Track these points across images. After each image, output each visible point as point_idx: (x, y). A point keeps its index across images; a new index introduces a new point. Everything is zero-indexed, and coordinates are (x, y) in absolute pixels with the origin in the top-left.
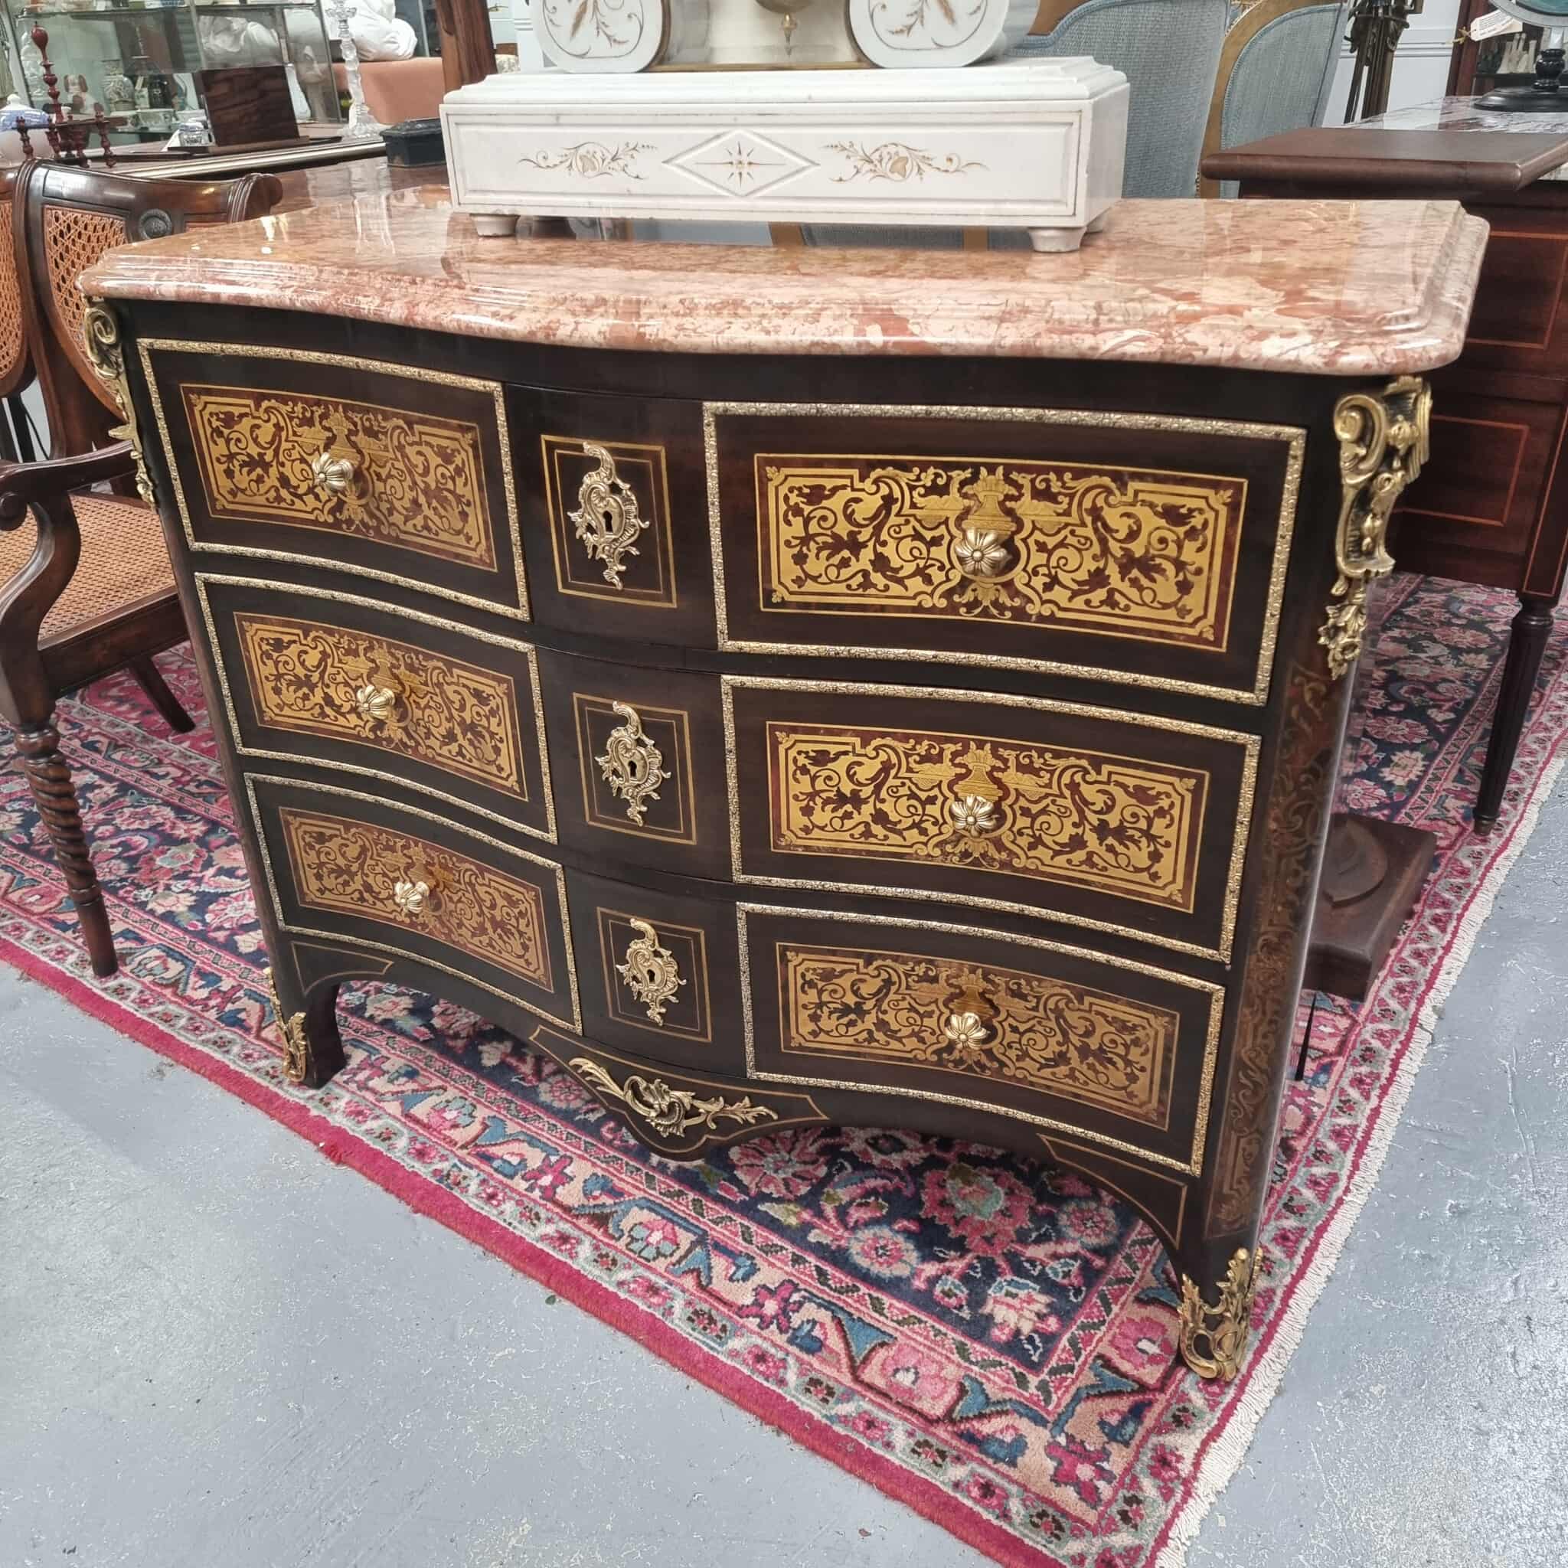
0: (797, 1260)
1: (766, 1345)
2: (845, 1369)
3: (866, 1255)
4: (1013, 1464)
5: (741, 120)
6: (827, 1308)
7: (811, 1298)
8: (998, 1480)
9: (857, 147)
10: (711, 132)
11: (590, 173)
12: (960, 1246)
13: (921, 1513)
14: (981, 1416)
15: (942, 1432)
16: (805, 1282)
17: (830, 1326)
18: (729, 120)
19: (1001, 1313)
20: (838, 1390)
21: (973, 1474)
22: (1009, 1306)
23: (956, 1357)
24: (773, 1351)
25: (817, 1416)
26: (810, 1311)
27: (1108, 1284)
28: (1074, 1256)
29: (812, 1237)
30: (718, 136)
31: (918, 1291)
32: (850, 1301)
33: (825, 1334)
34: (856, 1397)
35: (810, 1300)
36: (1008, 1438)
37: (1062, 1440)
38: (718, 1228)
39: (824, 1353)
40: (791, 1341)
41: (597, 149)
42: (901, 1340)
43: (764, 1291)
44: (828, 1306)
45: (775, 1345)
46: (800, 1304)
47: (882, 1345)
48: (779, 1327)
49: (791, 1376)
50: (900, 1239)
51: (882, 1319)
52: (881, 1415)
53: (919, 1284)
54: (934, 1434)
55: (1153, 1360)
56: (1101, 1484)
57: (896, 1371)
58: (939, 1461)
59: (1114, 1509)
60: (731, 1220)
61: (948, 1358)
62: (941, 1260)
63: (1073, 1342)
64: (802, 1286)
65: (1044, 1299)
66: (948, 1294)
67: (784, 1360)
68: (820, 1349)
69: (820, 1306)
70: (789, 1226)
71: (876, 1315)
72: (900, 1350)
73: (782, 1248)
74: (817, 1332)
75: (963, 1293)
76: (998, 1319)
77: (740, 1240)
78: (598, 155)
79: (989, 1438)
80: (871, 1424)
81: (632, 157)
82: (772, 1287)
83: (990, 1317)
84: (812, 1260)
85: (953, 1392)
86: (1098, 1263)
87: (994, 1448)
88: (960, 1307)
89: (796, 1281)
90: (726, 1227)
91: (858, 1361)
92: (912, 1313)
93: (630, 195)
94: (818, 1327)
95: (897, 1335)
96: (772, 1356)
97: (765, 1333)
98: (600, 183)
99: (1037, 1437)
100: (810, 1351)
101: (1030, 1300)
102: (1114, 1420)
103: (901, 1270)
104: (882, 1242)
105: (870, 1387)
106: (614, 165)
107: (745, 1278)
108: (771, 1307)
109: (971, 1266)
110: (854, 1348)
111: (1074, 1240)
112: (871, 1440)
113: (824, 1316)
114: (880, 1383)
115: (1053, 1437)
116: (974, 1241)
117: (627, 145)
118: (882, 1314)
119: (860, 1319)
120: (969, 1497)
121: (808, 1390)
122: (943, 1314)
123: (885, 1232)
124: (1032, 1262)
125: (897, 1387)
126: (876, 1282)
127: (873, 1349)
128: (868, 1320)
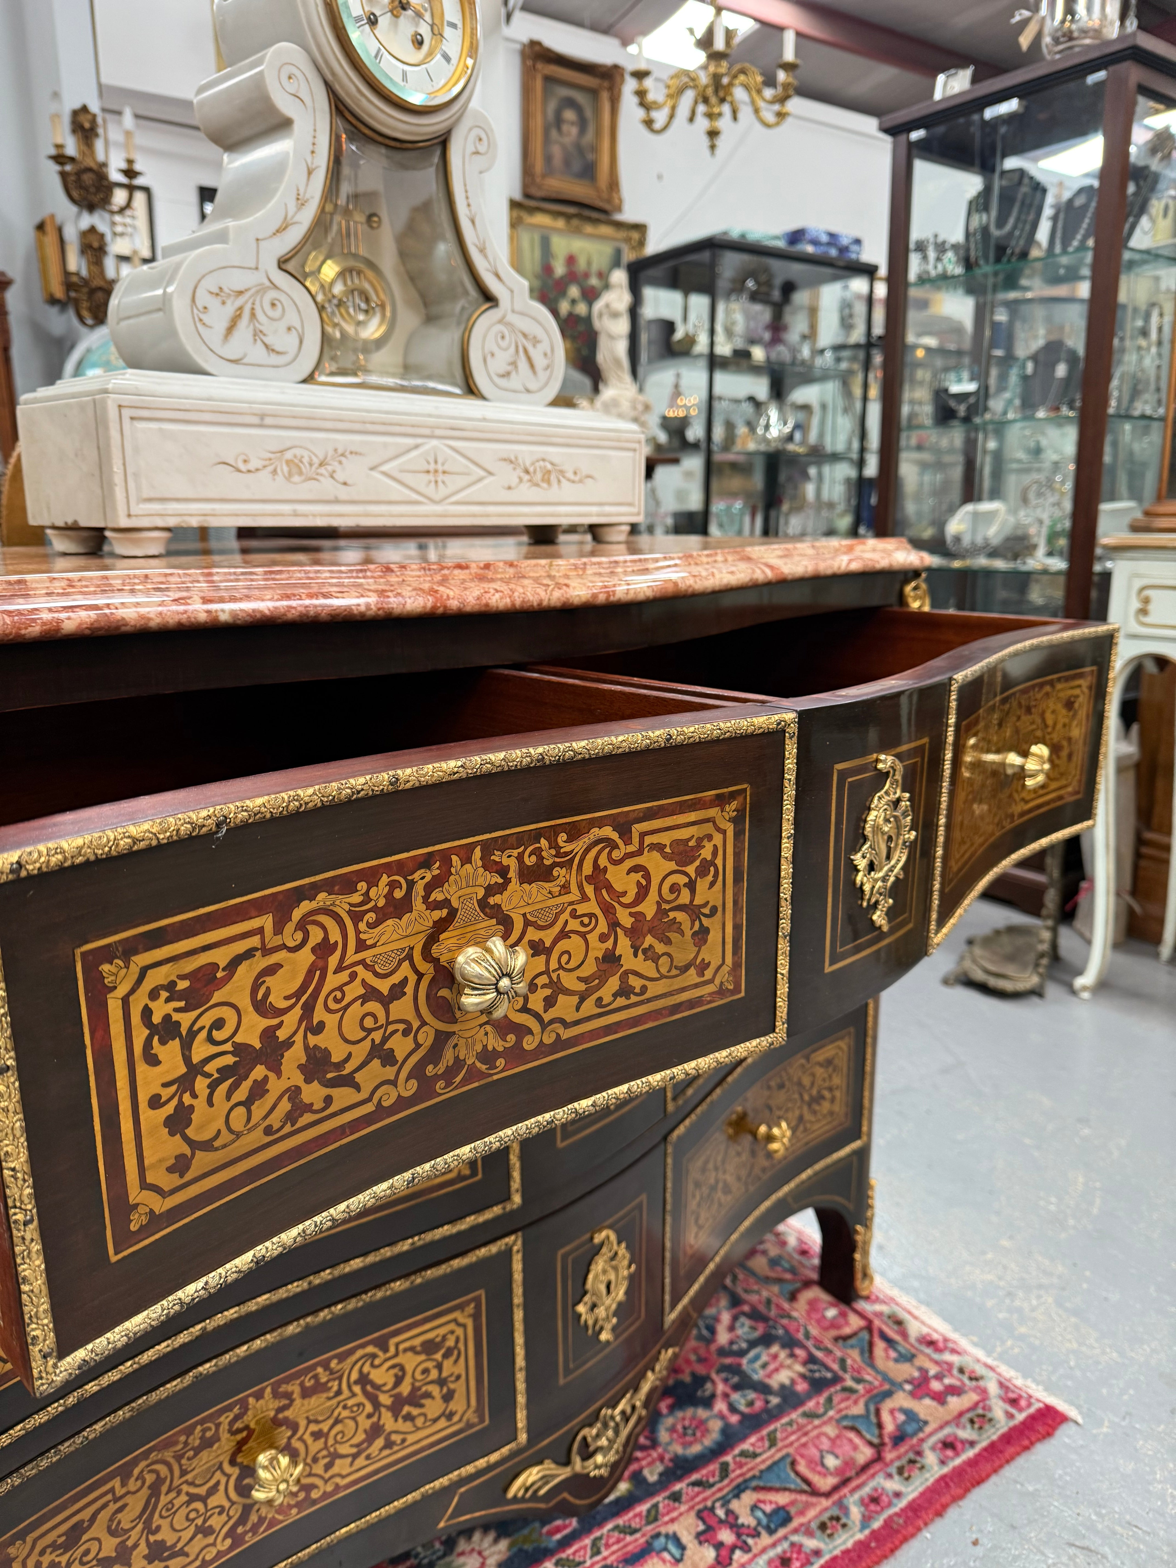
0: (676, 1497)
1: (772, 1553)
2: (814, 1500)
3: (691, 1444)
4: (926, 1423)
5: (438, 432)
6: (743, 1491)
7: (725, 1502)
8: (941, 1435)
9: (520, 461)
10: (410, 441)
11: (296, 478)
12: (700, 1381)
13: (961, 1497)
14: (880, 1426)
15: (889, 1456)
16: (705, 1499)
17: (762, 1496)
18: (427, 432)
19: (783, 1377)
20: (835, 1512)
21: (933, 1448)
22: (777, 1370)
23: (817, 1422)
24: (779, 1550)
25: (860, 1536)
26: (742, 1506)
27: (769, 1309)
28: (735, 1318)
29: (651, 1476)
30: (417, 447)
31: (741, 1422)
32: (738, 1472)
33: (771, 1502)
34: (845, 1501)
35: (729, 1502)
36: (901, 1417)
37: (908, 1387)
38: (605, 1553)
39: (793, 1511)
40: (771, 1532)
41: (306, 454)
42: (791, 1450)
43: (703, 1537)
44: (738, 1492)
45: (774, 1545)
46: (729, 1512)
47: (793, 1463)
48: (753, 1536)
49: (811, 1544)
50: (680, 1414)
51: (764, 1456)
52: (866, 1490)
53: (734, 1419)
54: (892, 1461)
55: (843, 1315)
56: (947, 1381)
57: (823, 1465)
58: (918, 1465)
59: (967, 1382)
60: (600, 1538)
61: (816, 1427)
62: (713, 1396)
63: (819, 1348)
64: (709, 1503)
65: (775, 1349)
66: (751, 1404)
67: (793, 1545)
68: (788, 1513)
69: (737, 1496)
70: (630, 1492)
71: (759, 1460)
72: (802, 1456)
73: (656, 1506)
74: (768, 1508)
75: (751, 1395)
76: (787, 1382)
77: (629, 1538)
78: (306, 460)
79: (899, 1428)
80: (874, 1500)
81: (340, 463)
82: (701, 1527)
83: (783, 1387)
84: (678, 1487)
85: (852, 1435)
86: (746, 1308)
87: (910, 1429)
88: (767, 1402)
89: (701, 1506)
90: (607, 1546)
91: (805, 1487)
92: (765, 1432)
93: (337, 501)
94: (762, 1506)
95: (784, 1452)
96: (785, 1552)
97: (755, 1550)
98: (306, 490)
99: (901, 1400)
100: (788, 1519)
101: (775, 1357)
102: (893, 1354)
103: (716, 1426)
104: (679, 1427)
105: (836, 1489)
106: (322, 470)
107: (682, 1548)
108: (726, 1536)
109: (726, 1381)
110: (792, 1486)
111: (719, 1313)
112: (890, 1504)
113: (748, 1498)
114: (831, 1481)
115: (904, 1390)
116: (701, 1370)
117: (336, 450)
118: (760, 1454)
119: (761, 1472)
120: (952, 1459)
121: (830, 1536)
122: (772, 1415)
123: (669, 1421)
124: (731, 1343)
125: (838, 1471)
126: (721, 1449)
127: (797, 1473)
128: (763, 1467)
